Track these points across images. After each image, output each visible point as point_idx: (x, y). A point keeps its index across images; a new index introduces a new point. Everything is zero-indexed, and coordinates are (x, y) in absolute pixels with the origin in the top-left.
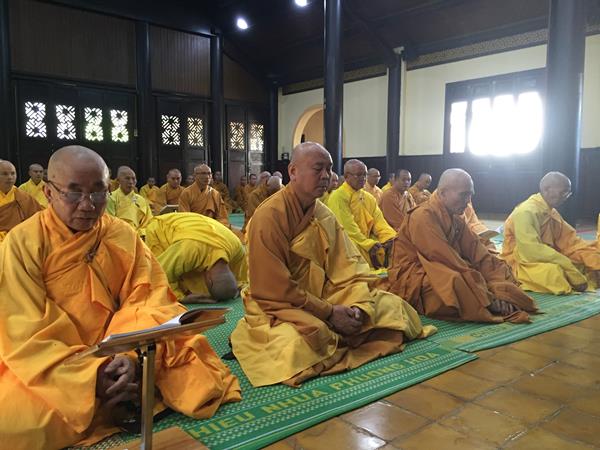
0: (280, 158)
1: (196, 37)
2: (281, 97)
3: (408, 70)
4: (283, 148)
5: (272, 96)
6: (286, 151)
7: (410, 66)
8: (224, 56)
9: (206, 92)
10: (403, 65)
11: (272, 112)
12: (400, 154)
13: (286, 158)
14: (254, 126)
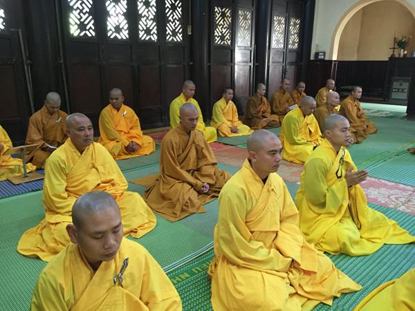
0: (312, 58)
4: (317, 46)
6: (321, 49)
13: (321, 57)
14: (292, 21)
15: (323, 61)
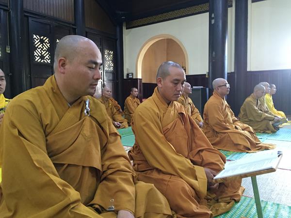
0: (125, 77)
2: (125, 31)
3: (253, 2)
4: (128, 69)
9: (71, 19)
12: (248, 70)
13: (130, 77)
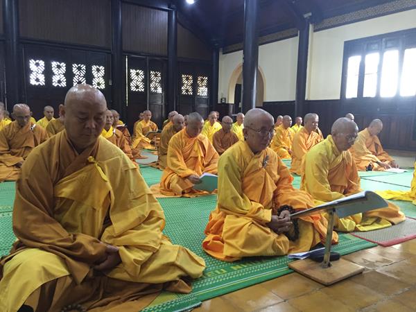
0: (219, 102)
1: (157, 10)
2: (221, 56)
3: (315, 31)
4: (222, 94)
5: (214, 55)
6: (224, 96)
7: (316, 28)
8: (178, 25)
9: (164, 52)
10: (311, 27)
11: (214, 66)
12: (306, 99)
13: (223, 101)
14: (200, 78)
15: (224, 104)
